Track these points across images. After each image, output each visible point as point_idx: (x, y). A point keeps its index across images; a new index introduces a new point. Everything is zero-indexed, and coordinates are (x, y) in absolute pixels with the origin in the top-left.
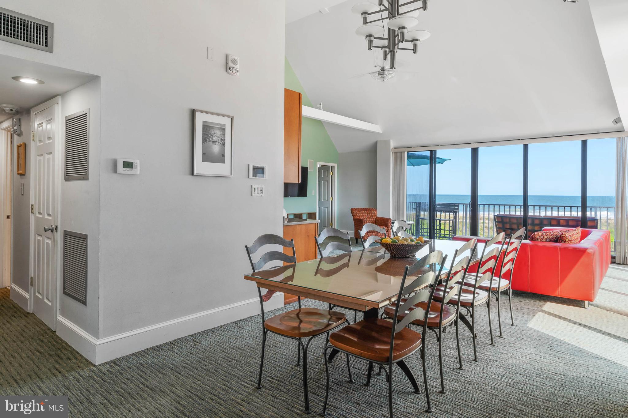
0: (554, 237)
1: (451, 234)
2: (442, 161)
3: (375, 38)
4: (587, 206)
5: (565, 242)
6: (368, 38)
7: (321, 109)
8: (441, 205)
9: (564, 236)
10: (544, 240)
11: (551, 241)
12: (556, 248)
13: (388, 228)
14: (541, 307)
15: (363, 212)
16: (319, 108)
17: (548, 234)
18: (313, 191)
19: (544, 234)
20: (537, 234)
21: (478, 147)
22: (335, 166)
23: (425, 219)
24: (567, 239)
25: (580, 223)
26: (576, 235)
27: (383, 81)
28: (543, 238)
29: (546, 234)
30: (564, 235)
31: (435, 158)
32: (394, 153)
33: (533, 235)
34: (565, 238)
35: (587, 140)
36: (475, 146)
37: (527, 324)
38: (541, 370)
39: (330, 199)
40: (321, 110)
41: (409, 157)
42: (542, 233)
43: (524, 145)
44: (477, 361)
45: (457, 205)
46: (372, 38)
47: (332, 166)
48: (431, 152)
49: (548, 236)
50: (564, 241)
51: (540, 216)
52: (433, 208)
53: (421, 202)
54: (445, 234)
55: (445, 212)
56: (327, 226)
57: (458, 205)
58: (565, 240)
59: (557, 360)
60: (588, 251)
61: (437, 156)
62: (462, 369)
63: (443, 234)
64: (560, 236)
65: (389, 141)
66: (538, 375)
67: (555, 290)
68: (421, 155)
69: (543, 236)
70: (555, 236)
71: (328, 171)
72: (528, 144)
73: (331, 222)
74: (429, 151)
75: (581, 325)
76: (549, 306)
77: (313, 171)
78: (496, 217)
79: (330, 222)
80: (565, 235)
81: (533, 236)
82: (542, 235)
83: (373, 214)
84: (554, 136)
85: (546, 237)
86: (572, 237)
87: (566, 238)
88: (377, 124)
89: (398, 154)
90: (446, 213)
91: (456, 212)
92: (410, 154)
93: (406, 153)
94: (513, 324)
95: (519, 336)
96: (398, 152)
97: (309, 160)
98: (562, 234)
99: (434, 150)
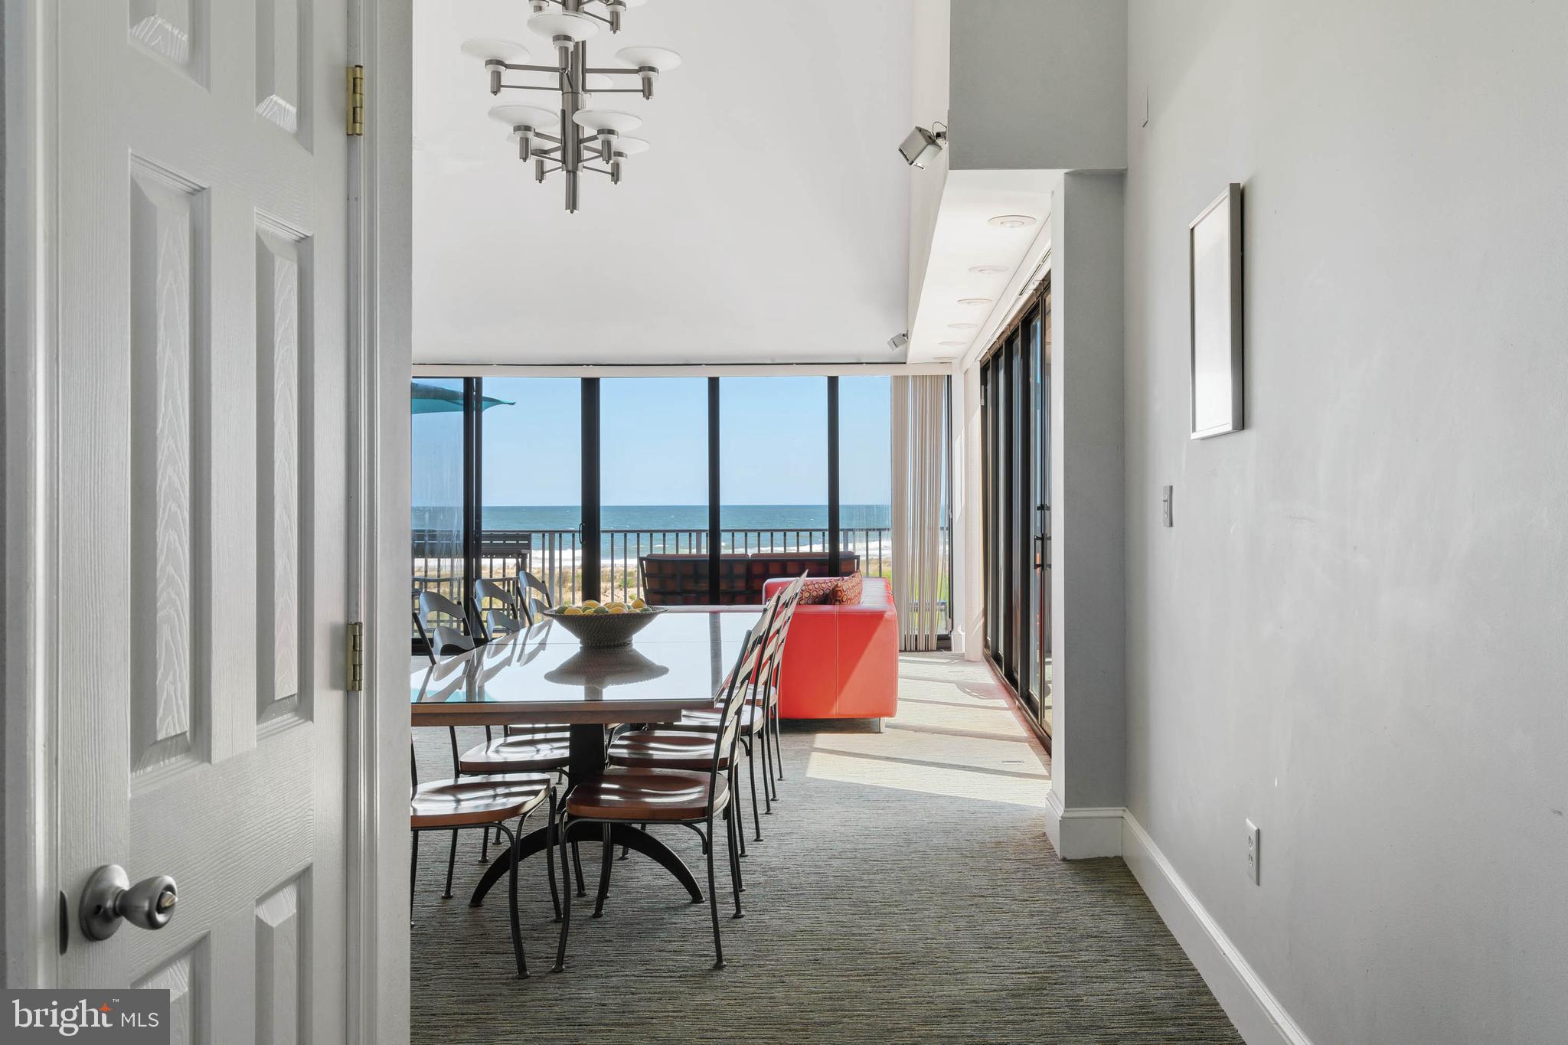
3: (537, 135)
4: (840, 528)
5: (841, 602)
6: (519, 134)
8: (492, 536)
11: (815, 603)
14: (813, 742)
21: (598, 376)
23: (430, 581)
24: (845, 596)
25: (827, 567)
26: (857, 587)
30: (840, 587)
31: (480, 398)
34: (841, 593)
35: (837, 377)
36: (591, 373)
37: (804, 774)
38: (866, 828)
43: (709, 378)
44: (761, 841)
45: (527, 536)
46: (530, 135)
48: (468, 381)
51: (746, 555)
52: (473, 544)
53: (438, 529)
55: (491, 558)
57: (530, 535)
58: (842, 599)
59: (880, 811)
60: (886, 615)
61: (485, 394)
62: (747, 856)
66: (867, 836)
68: (436, 388)
70: (821, 593)
72: (718, 379)
74: (463, 379)
75: (887, 759)
76: (822, 739)
78: (644, 562)
86: (852, 590)
90: (494, 560)
91: (524, 557)
94: (781, 777)
95: (802, 793)
99: (474, 376)
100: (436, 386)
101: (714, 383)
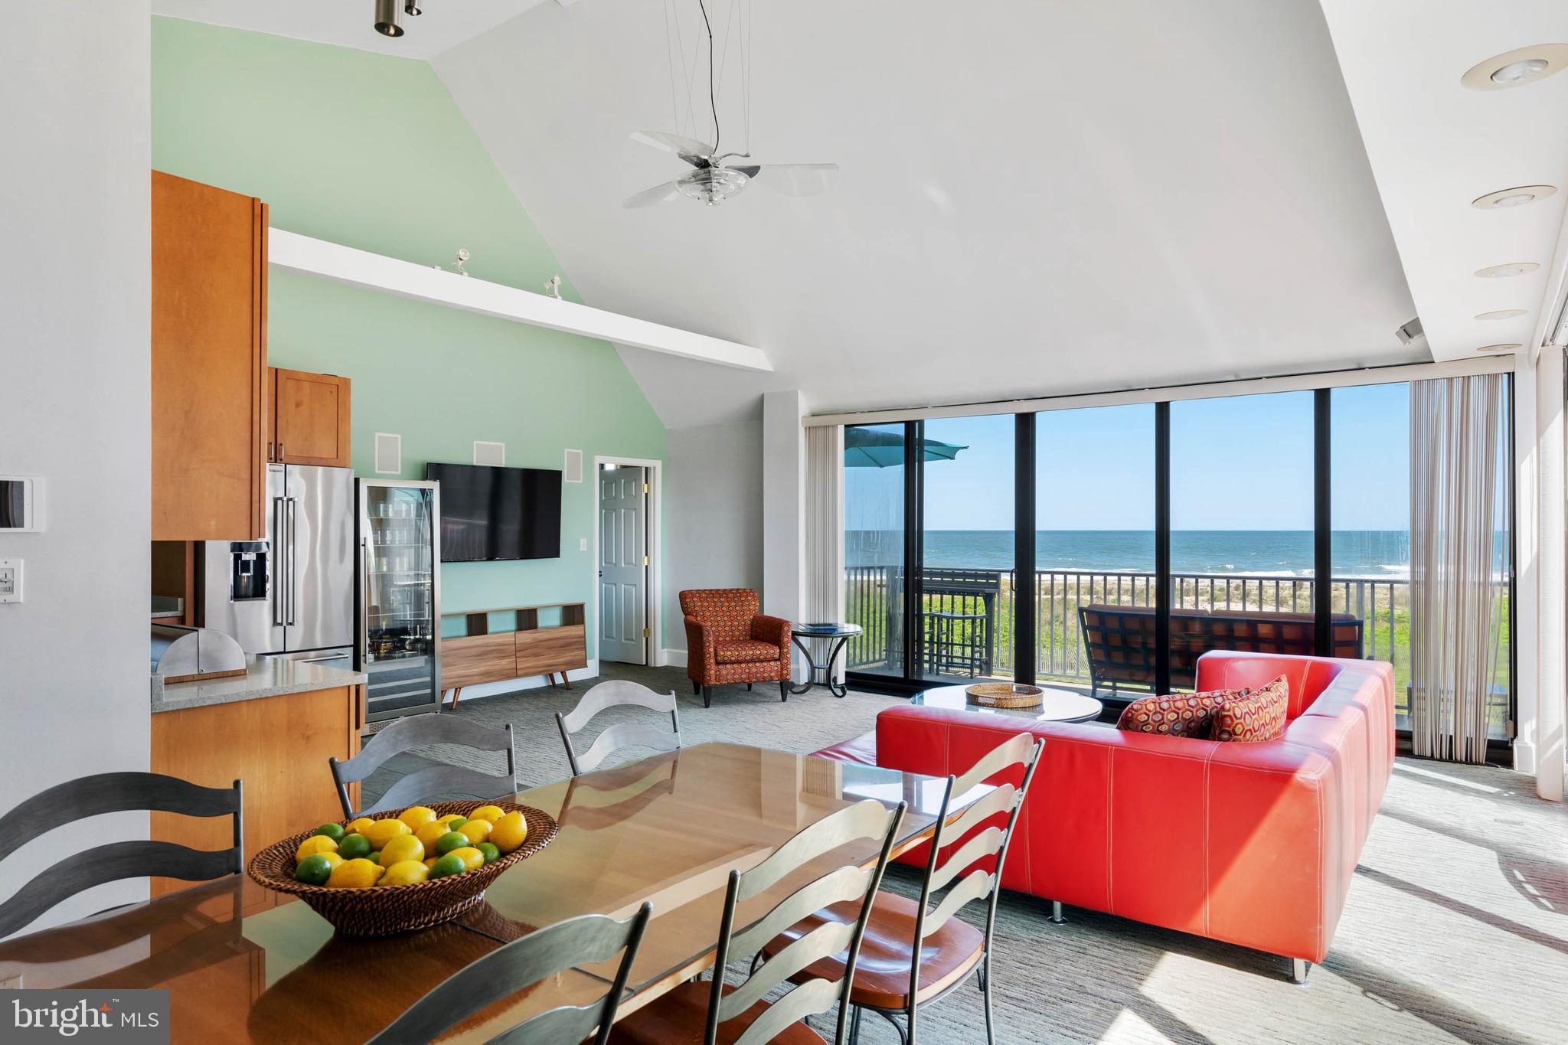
0: (1198, 717)
1: (977, 656)
2: (947, 453)
5: (1232, 734)
7: (556, 293)
8: (953, 573)
9: (1229, 716)
10: (1164, 728)
12: (1194, 766)
13: (780, 649)
15: (714, 602)
16: (550, 293)
17: (1179, 704)
18: (583, 542)
19: (1165, 705)
20: (1139, 707)
21: (1034, 411)
22: (654, 468)
24: (1239, 726)
26: (1270, 709)
27: (711, 200)
28: (1163, 719)
29: (1170, 707)
30: (1229, 710)
31: (922, 442)
32: (809, 429)
33: (1128, 711)
34: (1232, 721)
35: (1328, 389)
36: (1025, 408)
39: (641, 559)
40: (556, 297)
41: (849, 442)
42: (1159, 703)
43: (1157, 403)
45: (994, 577)
47: (646, 468)
48: (910, 425)
49: (1178, 714)
50: (1229, 732)
52: (916, 580)
54: (963, 658)
56: (634, 638)
58: (1234, 730)
60: (1299, 776)
61: (926, 437)
63: (960, 657)
64: (1217, 712)
65: (796, 393)
67: (1194, 907)
69: (1163, 715)
71: (637, 480)
72: (1167, 403)
73: (647, 626)
74: (903, 425)
77: (581, 482)
78: (1085, 615)
79: (644, 627)
80: (1231, 713)
81: (1127, 713)
82: (1158, 709)
83: (745, 608)
84: (1238, 379)
85: (1172, 716)
86: (1256, 716)
87: (1236, 721)
88: (756, 346)
89: (820, 433)
91: (991, 597)
92: (855, 432)
93: (841, 430)
96: (819, 427)
97: (566, 450)
98: (1223, 708)
99: (916, 419)
100: (883, 431)
101: (1163, 410)
